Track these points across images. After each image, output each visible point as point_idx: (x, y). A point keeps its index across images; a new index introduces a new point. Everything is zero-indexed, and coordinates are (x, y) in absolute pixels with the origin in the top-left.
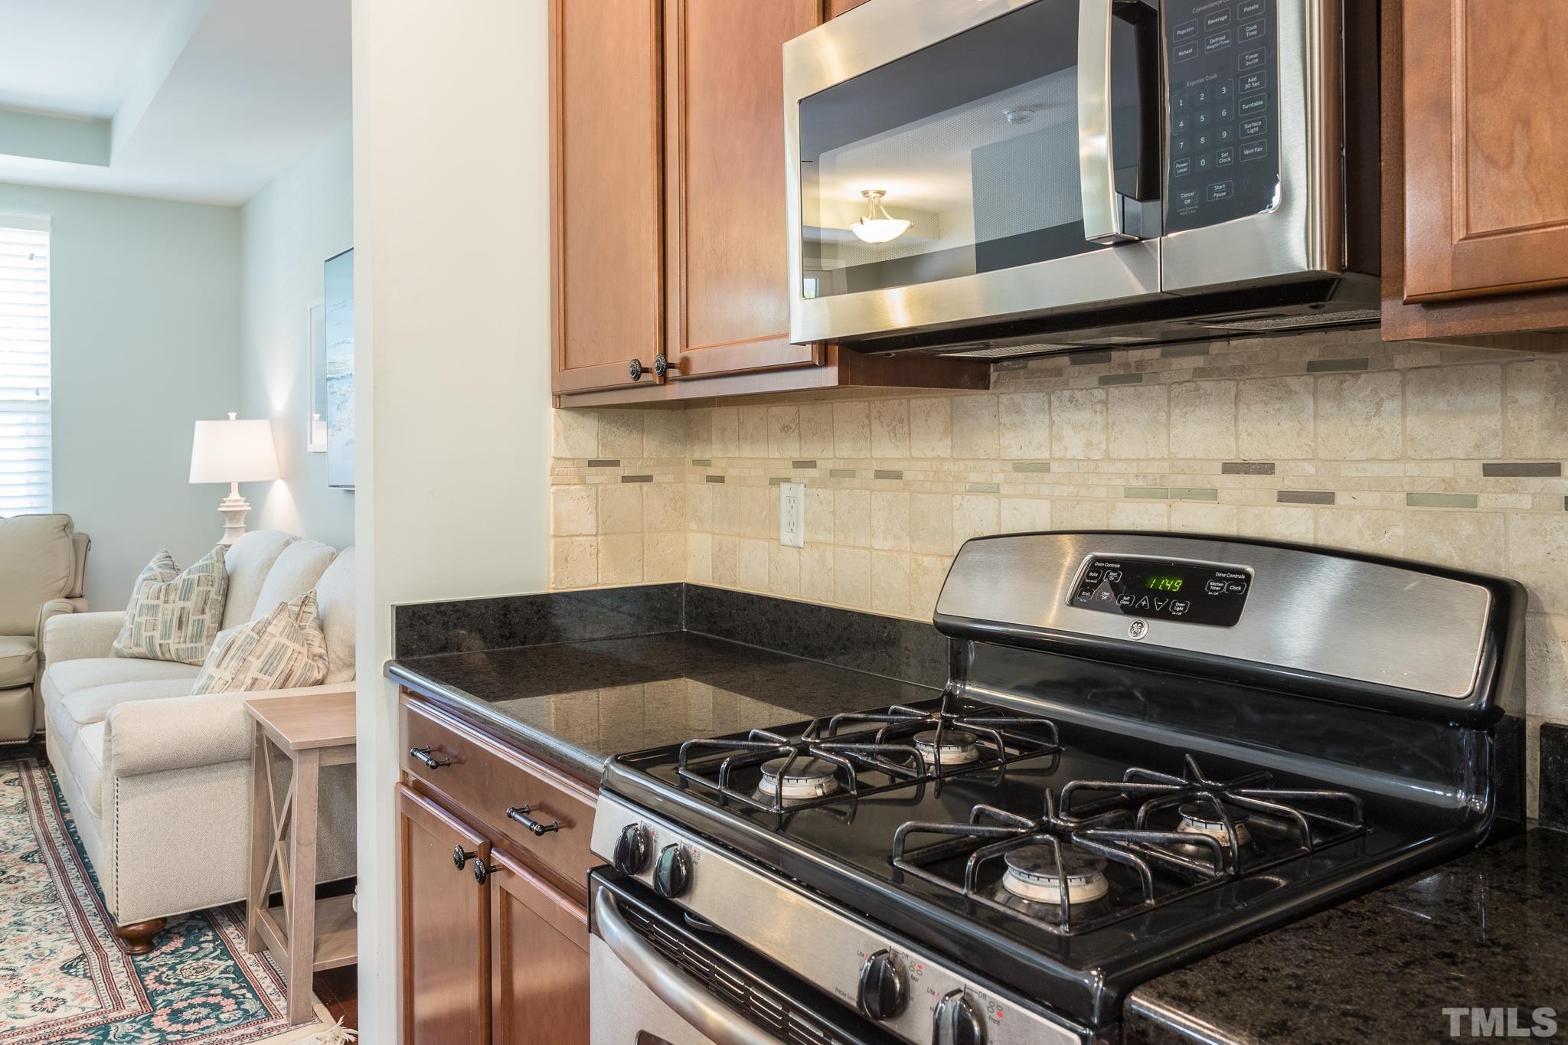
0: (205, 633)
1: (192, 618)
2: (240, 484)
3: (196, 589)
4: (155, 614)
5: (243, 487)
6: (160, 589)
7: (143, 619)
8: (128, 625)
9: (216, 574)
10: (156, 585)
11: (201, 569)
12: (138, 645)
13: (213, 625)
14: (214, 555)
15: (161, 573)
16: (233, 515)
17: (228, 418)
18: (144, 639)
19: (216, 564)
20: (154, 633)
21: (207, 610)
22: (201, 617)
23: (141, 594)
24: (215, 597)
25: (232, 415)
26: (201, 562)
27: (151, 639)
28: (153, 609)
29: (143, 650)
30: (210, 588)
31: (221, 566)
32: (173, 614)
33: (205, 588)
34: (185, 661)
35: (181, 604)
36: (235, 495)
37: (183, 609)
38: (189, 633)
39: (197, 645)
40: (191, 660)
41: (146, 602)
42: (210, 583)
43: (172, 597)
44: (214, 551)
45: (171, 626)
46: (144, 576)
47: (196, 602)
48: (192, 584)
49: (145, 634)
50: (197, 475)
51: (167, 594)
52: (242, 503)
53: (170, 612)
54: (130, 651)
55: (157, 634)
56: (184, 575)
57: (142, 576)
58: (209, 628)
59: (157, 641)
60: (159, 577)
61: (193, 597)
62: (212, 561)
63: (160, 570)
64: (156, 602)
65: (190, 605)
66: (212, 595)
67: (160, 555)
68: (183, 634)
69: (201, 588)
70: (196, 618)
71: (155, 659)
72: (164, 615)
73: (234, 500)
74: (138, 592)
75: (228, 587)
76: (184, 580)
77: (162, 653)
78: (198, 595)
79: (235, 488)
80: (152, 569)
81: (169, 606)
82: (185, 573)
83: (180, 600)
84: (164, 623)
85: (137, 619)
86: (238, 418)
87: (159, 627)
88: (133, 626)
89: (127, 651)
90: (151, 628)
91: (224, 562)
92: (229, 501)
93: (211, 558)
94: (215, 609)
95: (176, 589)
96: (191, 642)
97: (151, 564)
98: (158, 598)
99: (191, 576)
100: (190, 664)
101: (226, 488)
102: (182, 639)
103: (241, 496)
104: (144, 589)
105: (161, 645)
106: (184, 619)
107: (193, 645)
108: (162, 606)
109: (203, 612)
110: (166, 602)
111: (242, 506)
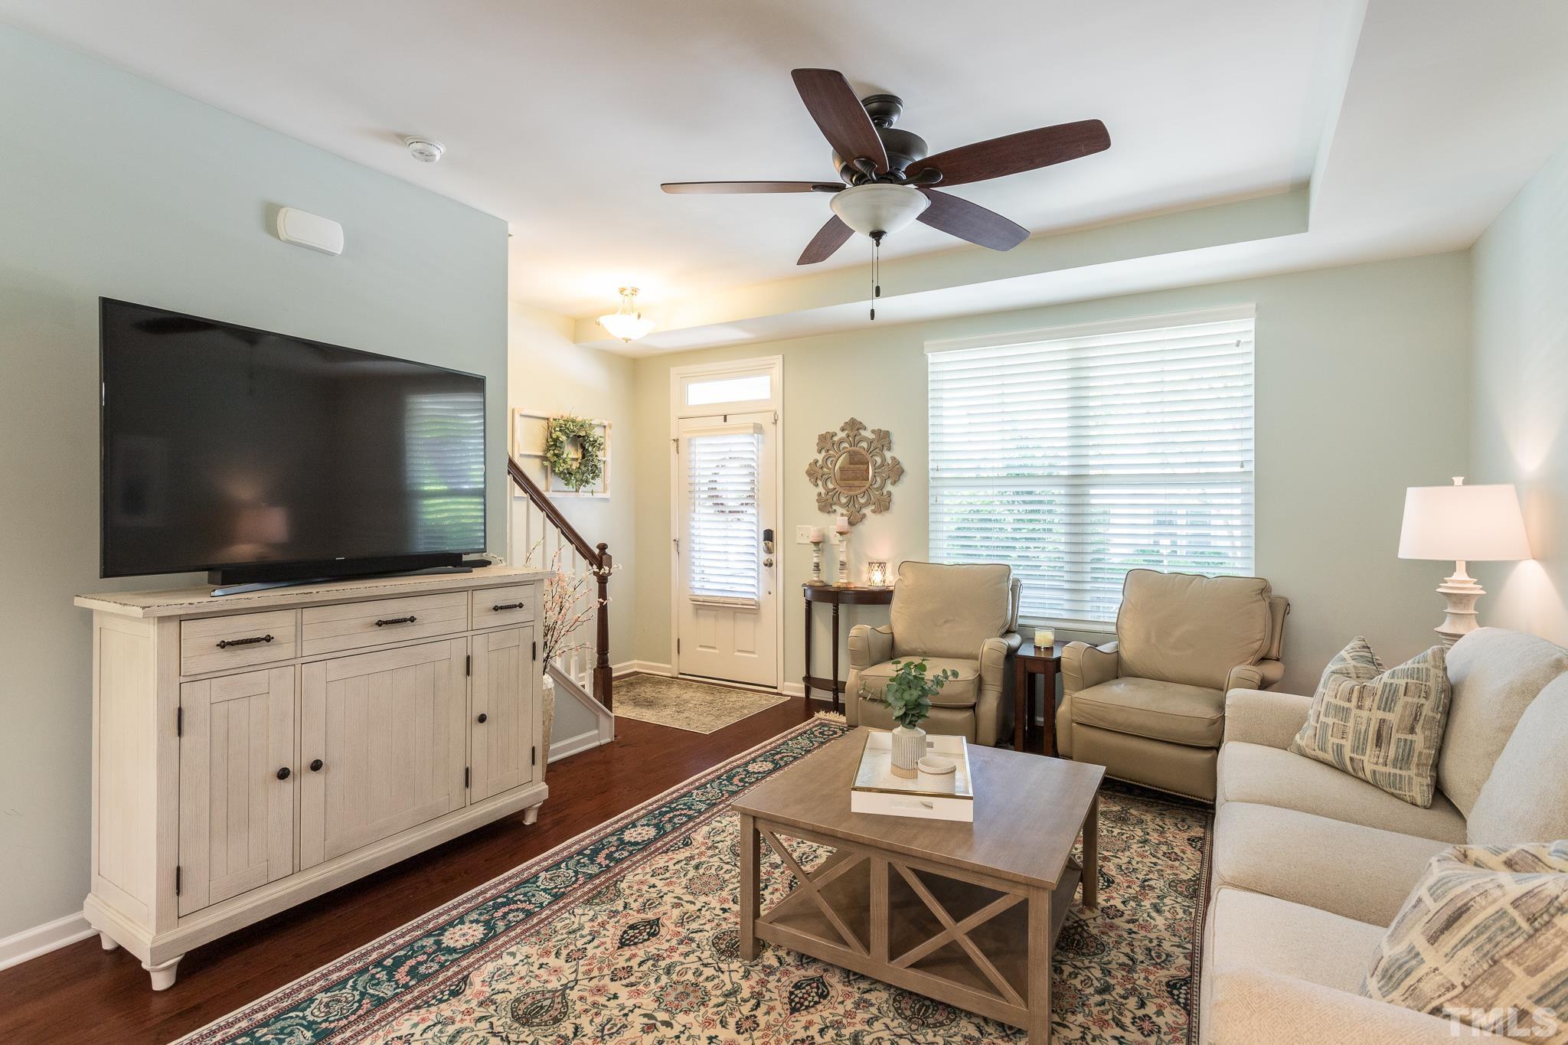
0: (1415, 759)
1: (1395, 736)
2: (1468, 563)
3: (1402, 700)
4: (1346, 719)
5: (1472, 567)
6: (1352, 691)
7: (1330, 721)
8: (1312, 721)
9: (1432, 683)
10: (1348, 684)
11: (1410, 673)
12: (1323, 749)
13: (1427, 751)
14: (1430, 658)
15: (1354, 666)
16: (1459, 599)
17: (1452, 483)
18: (1330, 745)
19: (1433, 671)
20: (1343, 742)
21: (1418, 729)
22: (1410, 737)
23: (1330, 688)
24: (1431, 714)
25: (1458, 480)
26: (1409, 664)
27: (1340, 747)
28: (1344, 713)
29: (1329, 757)
30: (1422, 701)
31: (1441, 673)
32: (1369, 725)
33: (1416, 700)
34: (1385, 788)
35: (1381, 714)
36: (1460, 577)
37: (1383, 721)
38: (1392, 754)
39: (1404, 773)
40: (1393, 790)
41: (1333, 700)
42: (1423, 694)
43: (1367, 703)
44: (1430, 651)
45: (1366, 739)
46: (1334, 668)
47: (1402, 716)
48: (1396, 690)
49: (1333, 740)
50: (1410, 547)
51: (1361, 698)
52: (1471, 585)
53: (1365, 721)
54: (1313, 752)
55: (1348, 745)
56: (1386, 677)
57: (1331, 667)
58: (1420, 754)
59: (1347, 753)
60: (1352, 671)
61: (1398, 708)
62: (1426, 665)
63: (1353, 663)
64: (1346, 705)
65: (1393, 717)
66: (1427, 711)
67: (1355, 643)
68: (1382, 754)
69: (1409, 699)
70: (1403, 736)
71: (1343, 771)
72: (1356, 723)
73: (1459, 581)
74: (1325, 687)
75: (1451, 702)
76: (1385, 685)
77: (1354, 769)
78: (1405, 707)
79: (1461, 567)
80: (1344, 660)
81: (1364, 714)
82: (1387, 673)
83: (1379, 709)
84: (1357, 732)
85: (1322, 719)
86: (1465, 483)
87: (1350, 736)
88: (1318, 726)
89: (1309, 752)
90: (1340, 735)
91: (1445, 669)
92: (1453, 581)
93: (1425, 661)
94: (1430, 729)
95: (1375, 694)
96: (1395, 766)
97: (1343, 653)
98: (1349, 700)
99: (1395, 681)
100: (1392, 794)
101: (1450, 567)
102: (1381, 760)
103: (1469, 575)
104: (1331, 685)
105: (1352, 759)
106: (1384, 735)
107: (1398, 771)
108: (1354, 711)
109: (1412, 731)
110: (1360, 707)
111: (1471, 589)
